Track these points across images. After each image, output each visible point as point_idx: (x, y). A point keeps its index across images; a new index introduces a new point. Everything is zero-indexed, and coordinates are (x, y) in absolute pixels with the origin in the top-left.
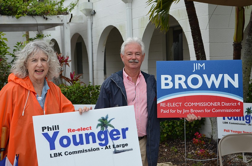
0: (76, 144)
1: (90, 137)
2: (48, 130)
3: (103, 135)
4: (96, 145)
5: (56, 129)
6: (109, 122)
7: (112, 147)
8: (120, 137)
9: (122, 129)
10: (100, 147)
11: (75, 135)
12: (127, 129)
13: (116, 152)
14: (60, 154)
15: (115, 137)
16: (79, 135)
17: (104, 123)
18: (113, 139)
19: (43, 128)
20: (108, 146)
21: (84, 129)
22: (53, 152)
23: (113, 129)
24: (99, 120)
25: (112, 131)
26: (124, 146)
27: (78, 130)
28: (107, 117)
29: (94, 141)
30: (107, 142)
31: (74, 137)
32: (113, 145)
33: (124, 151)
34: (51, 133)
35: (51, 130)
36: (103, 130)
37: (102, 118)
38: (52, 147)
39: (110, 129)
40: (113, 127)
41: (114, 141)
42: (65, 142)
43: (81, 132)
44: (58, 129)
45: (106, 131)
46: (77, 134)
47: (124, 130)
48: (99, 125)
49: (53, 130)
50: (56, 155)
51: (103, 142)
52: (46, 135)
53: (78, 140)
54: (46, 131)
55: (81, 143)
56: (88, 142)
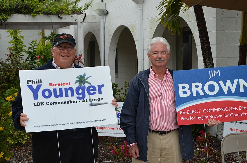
0: (56, 96)
1: (69, 92)
2: (32, 83)
3: (81, 90)
4: (74, 98)
5: (39, 83)
6: (87, 79)
7: (88, 100)
8: (96, 92)
9: (98, 86)
10: (78, 100)
11: (56, 89)
12: (103, 86)
13: (92, 105)
14: (42, 104)
15: (92, 92)
16: (59, 89)
17: (82, 80)
18: (90, 94)
19: (28, 81)
20: (85, 99)
21: (64, 84)
22: (36, 101)
23: (90, 85)
24: (77, 77)
25: (89, 87)
26: (99, 100)
27: (59, 85)
28: (85, 75)
29: (73, 95)
30: (84, 96)
31: (55, 90)
32: (90, 99)
33: (99, 104)
34: (35, 86)
35: (35, 83)
36: (81, 86)
37: (80, 75)
38: (36, 97)
39: (87, 85)
40: (90, 84)
41: (90, 95)
42: (47, 94)
43: (61, 87)
44: (41, 83)
45: (84, 87)
46: (58, 88)
47: (100, 87)
48: (77, 81)
49: (37, 83)
50: (38, 104)
51: (81, 96)
52: (30, 87)
53: (58, 93)
54: (30, 84)
55: (61, 95)
56: (67, 95)
